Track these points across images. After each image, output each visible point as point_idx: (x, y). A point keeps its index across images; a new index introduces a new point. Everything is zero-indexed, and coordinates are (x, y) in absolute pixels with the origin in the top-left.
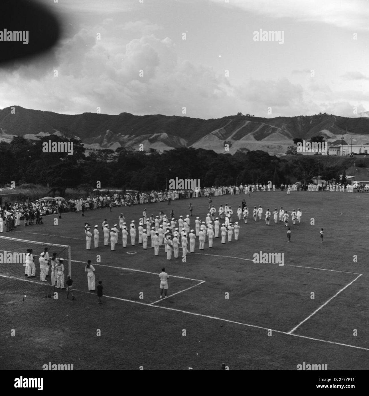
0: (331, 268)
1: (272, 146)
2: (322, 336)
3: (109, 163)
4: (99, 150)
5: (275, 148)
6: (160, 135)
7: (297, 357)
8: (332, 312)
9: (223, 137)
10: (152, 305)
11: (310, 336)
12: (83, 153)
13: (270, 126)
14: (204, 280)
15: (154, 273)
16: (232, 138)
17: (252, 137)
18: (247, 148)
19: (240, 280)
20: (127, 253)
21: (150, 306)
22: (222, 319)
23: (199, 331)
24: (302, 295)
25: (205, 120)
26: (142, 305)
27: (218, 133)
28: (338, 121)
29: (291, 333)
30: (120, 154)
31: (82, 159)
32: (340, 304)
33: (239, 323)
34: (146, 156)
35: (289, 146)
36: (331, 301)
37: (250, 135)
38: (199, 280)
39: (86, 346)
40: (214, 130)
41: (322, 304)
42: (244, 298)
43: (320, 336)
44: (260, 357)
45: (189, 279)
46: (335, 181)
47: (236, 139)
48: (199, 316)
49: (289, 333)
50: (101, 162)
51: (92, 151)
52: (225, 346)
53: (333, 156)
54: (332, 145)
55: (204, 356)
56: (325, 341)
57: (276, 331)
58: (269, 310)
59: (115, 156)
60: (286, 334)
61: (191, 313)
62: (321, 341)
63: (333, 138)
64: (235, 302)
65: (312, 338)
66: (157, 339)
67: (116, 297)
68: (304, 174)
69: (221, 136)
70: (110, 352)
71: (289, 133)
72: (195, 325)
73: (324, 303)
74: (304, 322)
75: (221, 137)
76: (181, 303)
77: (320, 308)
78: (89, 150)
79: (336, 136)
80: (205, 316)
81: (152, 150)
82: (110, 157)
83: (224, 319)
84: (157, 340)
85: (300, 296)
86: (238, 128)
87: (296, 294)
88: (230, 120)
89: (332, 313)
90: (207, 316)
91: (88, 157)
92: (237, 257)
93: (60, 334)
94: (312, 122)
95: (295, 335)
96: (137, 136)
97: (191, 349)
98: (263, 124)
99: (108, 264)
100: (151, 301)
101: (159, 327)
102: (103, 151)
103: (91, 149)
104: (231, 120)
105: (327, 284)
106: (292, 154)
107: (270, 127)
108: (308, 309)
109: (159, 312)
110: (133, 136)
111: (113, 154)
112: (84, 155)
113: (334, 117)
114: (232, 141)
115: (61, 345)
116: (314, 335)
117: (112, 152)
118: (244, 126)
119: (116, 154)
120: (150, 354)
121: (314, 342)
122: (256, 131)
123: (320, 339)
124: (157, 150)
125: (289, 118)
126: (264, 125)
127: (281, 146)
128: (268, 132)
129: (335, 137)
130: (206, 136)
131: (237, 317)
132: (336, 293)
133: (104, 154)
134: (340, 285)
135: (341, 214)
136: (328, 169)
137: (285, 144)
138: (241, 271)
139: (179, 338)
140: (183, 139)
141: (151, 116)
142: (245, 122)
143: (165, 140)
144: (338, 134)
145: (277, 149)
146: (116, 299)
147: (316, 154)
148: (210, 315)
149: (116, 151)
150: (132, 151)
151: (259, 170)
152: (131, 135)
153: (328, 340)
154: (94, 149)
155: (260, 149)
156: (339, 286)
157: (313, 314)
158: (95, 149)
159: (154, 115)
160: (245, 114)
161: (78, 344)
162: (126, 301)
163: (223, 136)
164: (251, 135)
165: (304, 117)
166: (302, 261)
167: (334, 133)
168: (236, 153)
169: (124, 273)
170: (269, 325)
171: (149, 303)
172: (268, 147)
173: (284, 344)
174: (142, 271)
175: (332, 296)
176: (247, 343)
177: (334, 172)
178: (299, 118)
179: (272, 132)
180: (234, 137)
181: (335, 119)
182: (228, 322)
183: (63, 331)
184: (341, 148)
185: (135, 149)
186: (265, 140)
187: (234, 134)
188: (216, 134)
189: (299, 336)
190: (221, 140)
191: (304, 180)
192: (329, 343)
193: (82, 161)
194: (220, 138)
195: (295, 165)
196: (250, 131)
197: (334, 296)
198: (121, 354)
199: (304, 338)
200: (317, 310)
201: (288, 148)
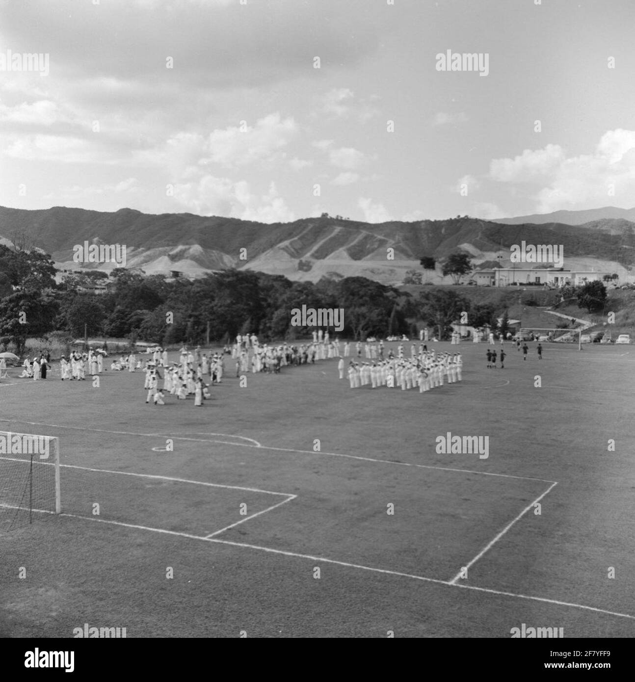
0: (504, 472)
1: (379, 269)
2: (507, 587)
3: (99, 295)
4: (80, 273)
5: (384, 272)
6: (189, 248)
7: (472, 624)
8: (517, 545)
9: (296, 253)
10: (210, 538)
11: (487, 587)
12: (52, 277)
13: (376, 235)
14: (294, 494)
15: (205, 484)
16: (313, 256)
17: (345, 254)
18: (339, 271)
19: (356, 494)
20: (154, 449)
21: (206, 541)
22: (334, 562)
23: (298, 584)
24: (464, 517)
25: (266, 225)
26: (192, 539)
27: (290, 246)
28: (487, 229)
29: (456, 583)
30: (119, 280)
31: (50, 288)
32: (529, 531)
33: (365, 568)
34: (166, 283)
35: (409, 270)
36: (513, 526)
37: (342, 252)
38: (286, 494)
39: (99, 616)
40: (281, 241)
41: (500, 532)
42: (366, 524)
43: (503, 586)
44: (409, 626)
45: (269, 492)
46: (489, 327)
47: (318, 258)
48: (294, 556)
49: (452, 583)
50: (85, 294)
51: (67, 274)
52: (347, 608)
53: (483, 286)
54: (478, 268)
55: (312, 627)
56: (513, 595)
57: (429, 580)
58: (413, 544)
59: (110, 283)
60: (448, 585)
61: (281, 552)
62: (508, 595)
63: (480, 257)
64: (352, 531)
65: (492, 591)
66: (226, 600)
67: (144, 526)
68: (438, 317)
69: (295, 252)
70: (144, 625)
71: (407, 248)
72: (290, 573)
73: (503, 530)
74: (474, 564)
75: (293, 253)
76: (260, 534)
77: (496, 539)
78: (62, 271)
79: (485, 253)
80: (304, 556)
81: (176, 274)
82: (100, 285)
83: (338, 561)
84: (227, 602)
85: (461, 518)
86: (322, 239)
87: (453, 516)
88: (309, 224)
89: (518, 547)
90: (308, 557)
91: (61, 284)
92: (345, 454)
93: (49, 593)
94: (445, 231)
95: (462, 586)
96: (149, 249)
97: (288, 616)
98: (364, 233)
99: (121, 469)
100: (207, 532)
101: (227, 578)
102: (88, 274)
103: (65, 271)
104: (311, 226)
105: (503, 498)
106: (414, 283)
107: (376, 237)
108: (477, 540)
109: (223, 551)
110: (141, 249)
111: (106, 280)
112: (54, 282)
113: (481, 223)
114: (313, 260)
115: (54, 614)
116: (493, 585)
117: (104, 276)
118: (332, 235)
119: (111, 280)
120: (216, 626)
121: (496, 598)
122: (352, 244)
123: (505, 591)
124: (184, 274)
125: (408, 223)
126: (364, 235)
127: (395, 270)
128: (373, 247)
129: (483, 256)
130: (268, 251)
131: (360, 558)
132: (518, 514)
133: (89, 280)
134: (524, 500)
135: (507, 382)
136: (478, 308)
137: (399, 267)
138: (355, 478)
139: (263, 597)
140: (228, 256)
141: (174, 215)
142: (335, 229)
143: (197, 257)
144: (487, 251)
145: (388, 276)
146: (143, 529)
147: (456, 284)
148: (313, 555)
149: (111, 275)
150: (139, 275)
151: (364, 310)
152: (138, 247)
153: (518, 593)
154: (70, 271)
155: (360, 275)
156: (522, 501)
157: (486, 549)
158: (73, 271)
159: (179, 214)
160: (334, 216)
161: (86, 611)
162: (162, 533)
163: (298, 252)
164: (344, 250)
165: (431, 222)
166: (455, 460)
167: (481, 250)
168: (321, 280)
169: (152, 483)
170: (416, 570)
171: (205, 535)
172: (372, 272)
173: (446, 603)
174: (184, 481)
175: (513, 518)
176: (384, 602)
177: (489, 313)
178: (423, 224)
179: (379, 246)
180: (316, 255)
181: (483, 226)
182: (347, 566)
183: (56, 588)
184: (497, 274)
185: (144, 272)
186: (367, 260)
187: (315, 248)
188: (285, 249)
189: (469, 587)
190: (293, 259)
191: (439, 326)
192: (521, 598)
193: (49, 290)
194: (292, 255)
195: (424, 301)
196: (342, 245)
197: (517, 519)
198: (164, 629)
199: (478, 591)
200: (492, 543)
201: (407, 273)
